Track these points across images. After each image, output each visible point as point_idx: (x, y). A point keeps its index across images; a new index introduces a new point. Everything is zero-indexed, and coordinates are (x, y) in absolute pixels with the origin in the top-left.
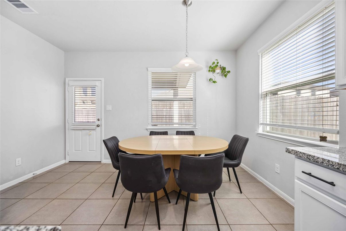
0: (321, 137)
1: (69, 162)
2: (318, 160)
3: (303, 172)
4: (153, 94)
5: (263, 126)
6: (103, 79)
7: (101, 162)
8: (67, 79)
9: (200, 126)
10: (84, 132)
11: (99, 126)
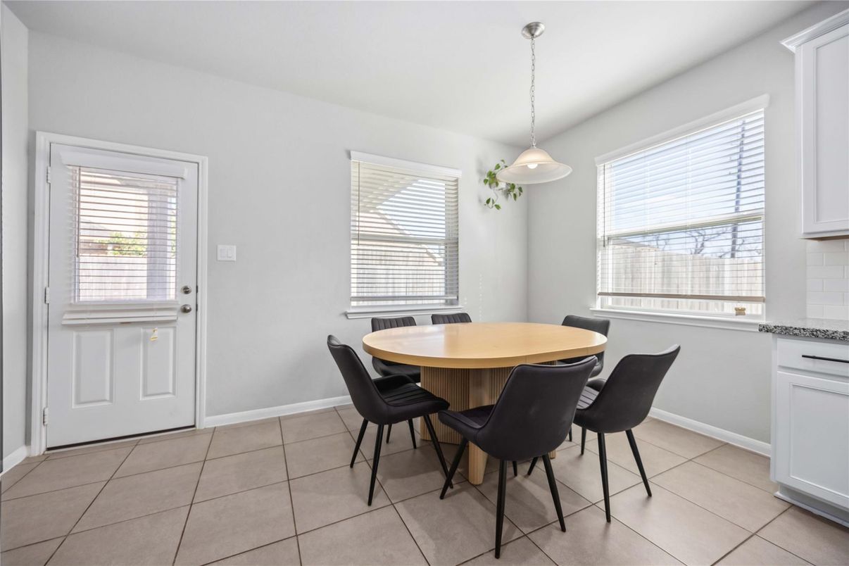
0: (736, 309)
1: (49, 449)
2: (835, 334)
3: (803, 356)
4: (362, 221)
5: (613, 299)
6: (205, 161)
7: (194, 426)
8: (42, 140)
9: (466, 303)
10: (122, 333)
11: (189, 311)
